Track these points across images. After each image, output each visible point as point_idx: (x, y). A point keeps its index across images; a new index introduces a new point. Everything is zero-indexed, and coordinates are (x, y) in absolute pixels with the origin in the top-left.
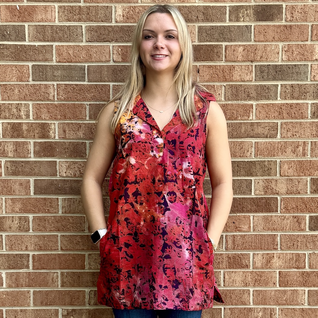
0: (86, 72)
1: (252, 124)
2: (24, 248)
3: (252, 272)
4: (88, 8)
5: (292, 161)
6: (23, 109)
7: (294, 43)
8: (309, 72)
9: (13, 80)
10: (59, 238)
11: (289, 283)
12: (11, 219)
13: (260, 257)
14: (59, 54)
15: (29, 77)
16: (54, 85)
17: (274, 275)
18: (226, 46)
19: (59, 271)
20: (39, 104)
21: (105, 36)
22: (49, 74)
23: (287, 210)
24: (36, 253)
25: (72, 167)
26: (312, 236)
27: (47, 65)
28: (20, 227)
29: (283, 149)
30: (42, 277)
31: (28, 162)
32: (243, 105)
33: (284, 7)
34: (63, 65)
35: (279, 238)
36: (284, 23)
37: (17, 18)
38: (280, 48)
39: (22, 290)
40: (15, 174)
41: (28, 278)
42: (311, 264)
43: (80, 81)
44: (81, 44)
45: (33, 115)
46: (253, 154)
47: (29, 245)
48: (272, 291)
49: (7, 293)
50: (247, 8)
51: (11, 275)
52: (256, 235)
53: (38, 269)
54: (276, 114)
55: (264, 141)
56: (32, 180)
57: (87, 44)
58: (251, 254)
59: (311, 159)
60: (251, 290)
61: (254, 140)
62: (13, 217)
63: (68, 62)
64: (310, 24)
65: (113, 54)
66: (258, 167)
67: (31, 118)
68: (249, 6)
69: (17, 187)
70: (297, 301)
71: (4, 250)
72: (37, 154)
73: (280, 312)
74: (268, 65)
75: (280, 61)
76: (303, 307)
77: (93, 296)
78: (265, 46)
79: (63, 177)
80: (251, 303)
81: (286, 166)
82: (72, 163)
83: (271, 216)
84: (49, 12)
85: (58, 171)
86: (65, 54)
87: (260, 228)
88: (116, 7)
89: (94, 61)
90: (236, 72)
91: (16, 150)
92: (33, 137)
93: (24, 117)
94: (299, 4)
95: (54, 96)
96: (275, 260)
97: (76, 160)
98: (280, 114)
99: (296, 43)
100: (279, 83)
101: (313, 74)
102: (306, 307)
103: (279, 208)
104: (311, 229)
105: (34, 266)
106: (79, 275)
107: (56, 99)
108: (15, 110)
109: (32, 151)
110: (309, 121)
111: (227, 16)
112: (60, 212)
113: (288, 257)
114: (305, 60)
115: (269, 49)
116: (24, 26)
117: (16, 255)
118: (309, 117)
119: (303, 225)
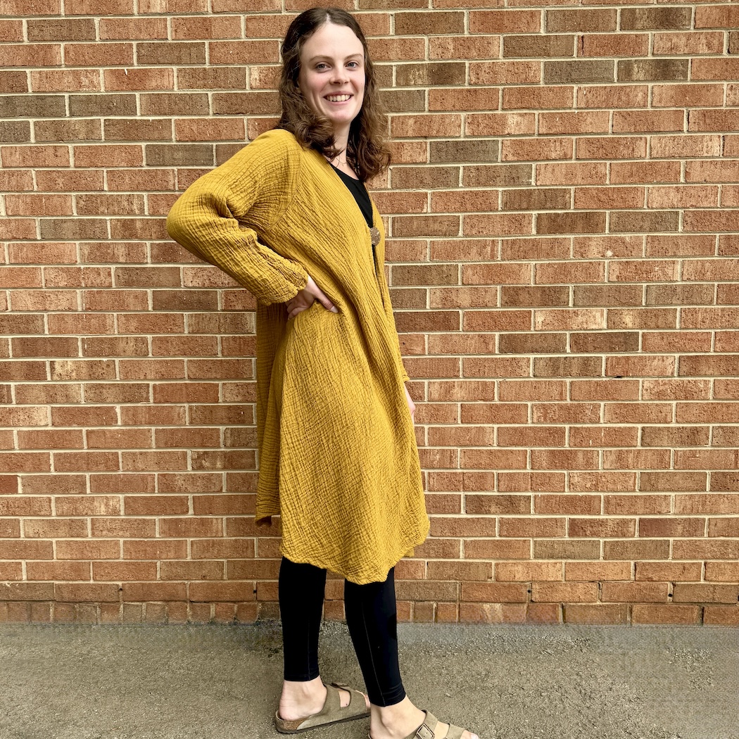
0: (214, 153)
1: (426, 219)
2: (142, 377)
3: (427, 406)
4: (215, 71)
5: (477, 265)
6: (135, 201)
7: (480, 113)
8: (500, 151)
9: (122, 165)
10: (185, 364)
11: (474, 418)
12: (125, 340)
13: (437, 386)
14: (179, 131)
15: (142, 161)
16: (173, 171)
17: (455, 408)
18: (392, 118)
19: (186, 405)
20: (156, 195)
21: (237, 107)
22: (168, 156)
23: (472, 327)
24: (157, 383)
25: (200, 274)
26: (503, 359)
27: (165, 146)
28: (137, 351)
29: (465, 249)
30: (166, 412)
31: (144, 268)
32: (414, 194)
33: (467, 65)
34: (185, 145)
35: (460, 363)
36: (467, 87)
37: (125, 86)
38: (463, 119)
39: (141, 428)
40: (129, 284)
41: (148, 413)
42: (502, 395)
43: (207, 165)
44: (206, 118)
45: (149, 210)
46: (428, 256)
47: (148, 372)
48: (452, 428)
49: (123, 432)
50: (419, 67)
51: (127, 409)
52: (432, 359)
53: (160, 402)
54: (458, 205)
55: (441, 239)
56: (149, 291)
57: (215, 117)
58: (426, 381)
59: (502, 262)
60: (426, 427)
61: (429, 240)
62: (127, 338)
63: (193, 141)
64: (501, 88)
65: (248, 129)
66: (434, 273)
67: (146, 213)
68: (422, 64)
69: (131, 300)
70: (483, 441)
71: (118, 379)
72: (156, 259)
73: (463, 454)
74: (446, 142)
75: (462, 136)
76: (491, 448)
77: (229, 435)
78: (443, 118)
79: (189, 287)
80: (426, 444)
81: (470, 272)
82: (199, 270)
83: (451, 335)
84: (166, 77)
85: (182, 280)
86: (186, 130)
87: (437, 350)
88: (250, 69)
89: (224, 138)
90: (406, 151)
91: (129, 254)
92: (149, 237)
93: (137, 212)
94: (487, 61)
95: (174, 185)
96: (456, 390)
97: (205, 266)
98: (462, 206)
99: (483, 113)
100: (461, 165)
101: (504, 152)
102: (494, 448)
103: (461, 324)
104: (502, 351)
105: (155, 399)
106: (212, 410)
107: (177, 189)
108: (126, 203)
109: (149, 255)
110: (499, 213)
111: (394, 78)
112: (186, 332)
113: (473, 386)
114: (495, 136)
115: (447, 121)
116: (135, 95)
117: (133, 385)
118: (500, 209)
119: (491, 347)
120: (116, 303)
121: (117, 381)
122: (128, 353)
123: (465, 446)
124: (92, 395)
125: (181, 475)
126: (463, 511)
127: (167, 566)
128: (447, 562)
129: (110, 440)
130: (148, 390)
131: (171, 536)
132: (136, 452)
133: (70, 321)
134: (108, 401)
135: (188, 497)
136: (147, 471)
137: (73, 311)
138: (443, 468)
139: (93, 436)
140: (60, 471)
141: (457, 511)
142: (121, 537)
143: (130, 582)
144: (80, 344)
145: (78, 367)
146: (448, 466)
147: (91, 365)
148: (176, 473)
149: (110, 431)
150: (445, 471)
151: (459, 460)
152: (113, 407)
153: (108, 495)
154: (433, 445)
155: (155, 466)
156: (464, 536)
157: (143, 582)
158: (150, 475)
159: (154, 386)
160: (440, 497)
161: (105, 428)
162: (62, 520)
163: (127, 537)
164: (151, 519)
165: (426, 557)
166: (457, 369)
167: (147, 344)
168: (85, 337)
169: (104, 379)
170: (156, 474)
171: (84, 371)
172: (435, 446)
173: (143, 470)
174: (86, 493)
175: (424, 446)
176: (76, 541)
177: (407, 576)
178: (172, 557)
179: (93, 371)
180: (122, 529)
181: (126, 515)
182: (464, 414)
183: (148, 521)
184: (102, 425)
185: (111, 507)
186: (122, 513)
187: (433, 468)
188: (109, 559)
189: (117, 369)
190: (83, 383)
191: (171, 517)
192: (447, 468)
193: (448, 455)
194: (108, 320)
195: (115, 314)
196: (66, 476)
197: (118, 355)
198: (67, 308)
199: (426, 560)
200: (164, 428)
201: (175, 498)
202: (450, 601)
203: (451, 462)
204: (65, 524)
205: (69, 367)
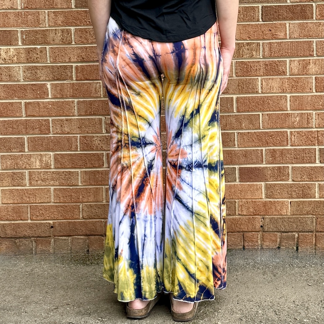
120: (47, 3)
121: (48, 63)
122: (57, 41)
123: (319, 110)
124: (29, 75)
125: (97, 136)
126: (317, 161)
127: (88, 208)
128: (306, 201)
129: (42, 110)
130: (72, 70)
131: (91, 185)
132: (63, 119)
133: (12, 17)
134: (41, 79)
135: (103, 153)
136: (72, 134)
137: (14, 9)
138: (302, 128)
139: (30, 106)
140: (4, 135)
141: (313, 161)
142: (51, 186)
143: (59, 221)
144: (19, 35)
145: (18, 53)
146: (306, 126)
147: (28, 51)
148: (94, 135)
149: (43, 103)
150: (303, 130)
151: (314, 122)
152: (45, 84)
153: (42, 153)
154: (293, 110)
155: (78, 130)
156: (319, 181)
157: (70, 221)
158: (74, 137)
159: (77, 67)
160: (299, 150)
161: (40, 100)
162: (6, 173)
163: (57, 186)
164: (75, 172)
165: (289, 198)
166: (312, 50)
167: (71, 34)
168: (24, 30)
169: (38, 62)
170: (78, 136)
171: (23, 56)
172: (296, 110)
173: (68, 133)
174: (25, 152)
175: (287, 110)
176: (18, 189)
177: (275, 213)
178: (91, 200)
179: (30, 56)
180: (53, 180)
181: (55, 168)
182: (317, 85)
183: (73, 172)
184: (37, 98)
185: (44, 162)
186: (52, 167)
187: (294, 128)
188: (42, 203)
189: (48, 55)
190: (22, 65)
191: (90, 170)
192: (305, 128)
193: (306, 117)
194: (41, 16)
195: (46, 11)
196: (9, 138)
197: (48, 44)
198: (9, 7)
199: (290, 200)
200: (84, 100)
201: (94, 155)
202: (308, 232)
203: (308, 123)
204: (8, 176)
205: (11, 52)
